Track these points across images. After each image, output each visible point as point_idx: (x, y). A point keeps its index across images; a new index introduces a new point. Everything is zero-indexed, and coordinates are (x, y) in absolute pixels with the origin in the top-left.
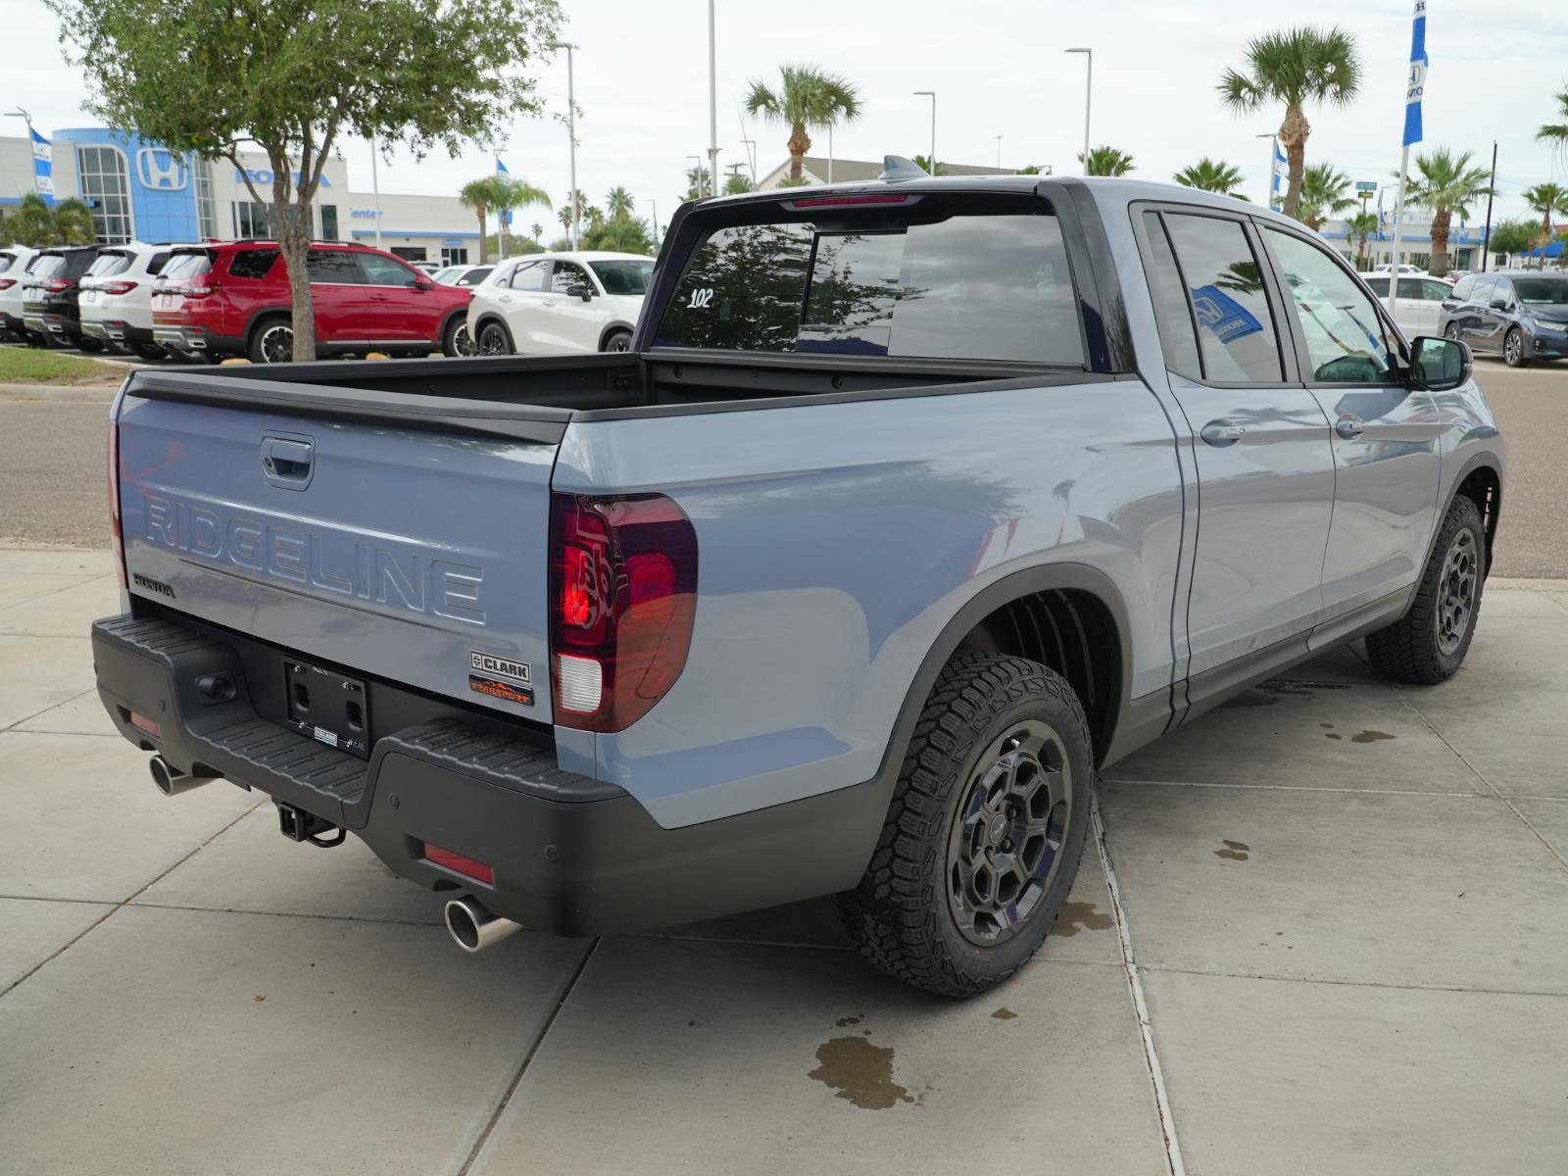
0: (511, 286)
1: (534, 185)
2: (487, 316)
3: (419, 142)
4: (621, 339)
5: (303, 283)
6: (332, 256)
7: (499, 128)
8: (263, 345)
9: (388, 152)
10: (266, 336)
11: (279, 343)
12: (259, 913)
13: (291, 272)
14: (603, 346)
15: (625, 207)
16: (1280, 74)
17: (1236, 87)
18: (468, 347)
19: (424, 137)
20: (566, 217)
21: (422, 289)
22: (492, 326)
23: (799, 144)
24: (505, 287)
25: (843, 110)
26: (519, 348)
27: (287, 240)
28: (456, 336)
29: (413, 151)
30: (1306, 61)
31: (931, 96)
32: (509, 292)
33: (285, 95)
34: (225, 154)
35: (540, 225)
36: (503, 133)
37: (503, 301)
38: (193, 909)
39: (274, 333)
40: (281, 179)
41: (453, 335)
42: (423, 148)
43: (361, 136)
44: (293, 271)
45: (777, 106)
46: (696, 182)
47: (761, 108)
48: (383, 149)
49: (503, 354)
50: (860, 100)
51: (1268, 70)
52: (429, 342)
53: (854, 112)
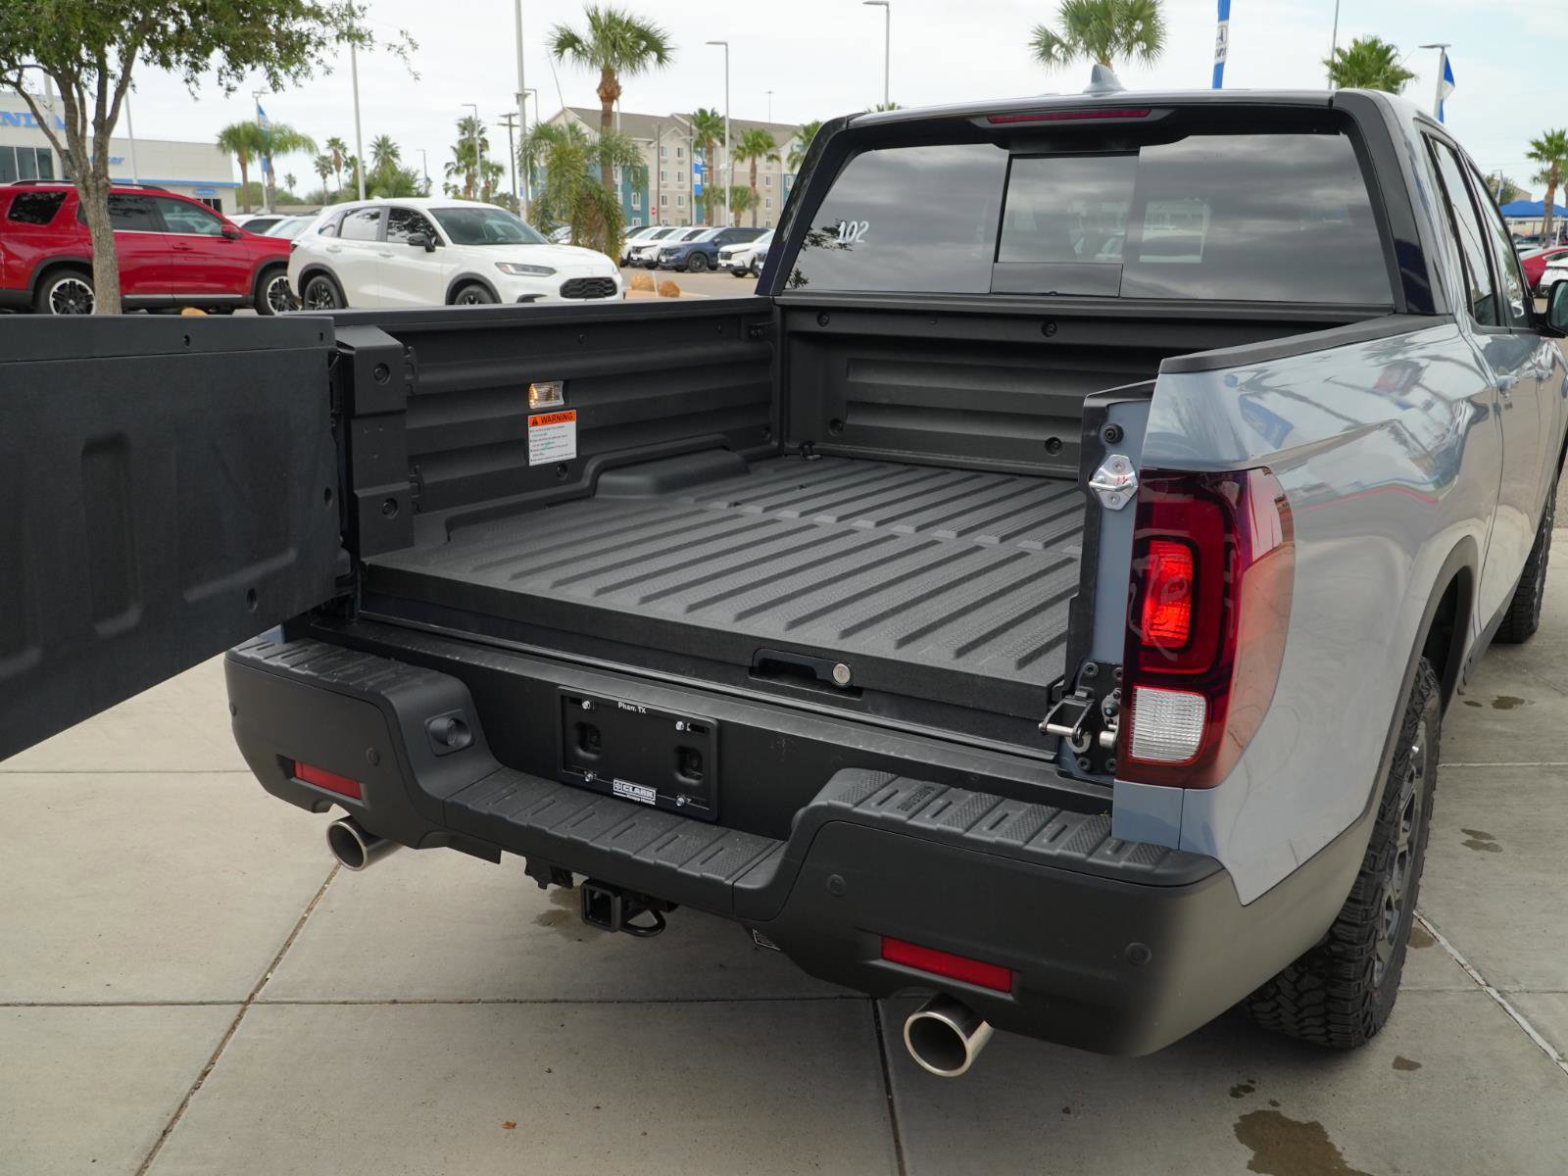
0: (339, 235)
1: (299, 130)
2: (310, 268)
3: (228, 74)
4: (472, 293)
5: (105, 230)
6: (119, 200)
7: (321, 60)
8: (52, 299)
9: (192, 84)
10: (55, 289)
11: (71, 298)
12: (435, 1002)
13: (91, 216)
14: (452, 298)
15: (391, 157)
16: (1090, 31)
17: (1046, 45)
18: (282, 302)
19: (234, 68)
20: (324, 167)
21: (229, 238)
22: (319, 278)
23: (609, 90)
24: (332, 236)
25: (654, 55)
26: (350, 302)
27: (84, 181)
28: (269, 290)
29: (221, 84)
30: (1115, 18)
31: (724, 46)
32: (337, 241)
33: (85, 14)
34: (8, 82)
35: (293, 175)
36: (325, 66)
37: (334, 250)
38: (345, 1003)
39: (64, 285)
40: (73, 110)
41: (266, 291)
42: (233, 82)
43: (159, 66)
44: (92, 216)
45: (584, 49)
46: (466, 132)
47: (568, 52)
48: (187, 81)
49: (334, 308)
50: (672, 46)
51: (1079, 27)
52: (240, 296)
53: (665, 58)
